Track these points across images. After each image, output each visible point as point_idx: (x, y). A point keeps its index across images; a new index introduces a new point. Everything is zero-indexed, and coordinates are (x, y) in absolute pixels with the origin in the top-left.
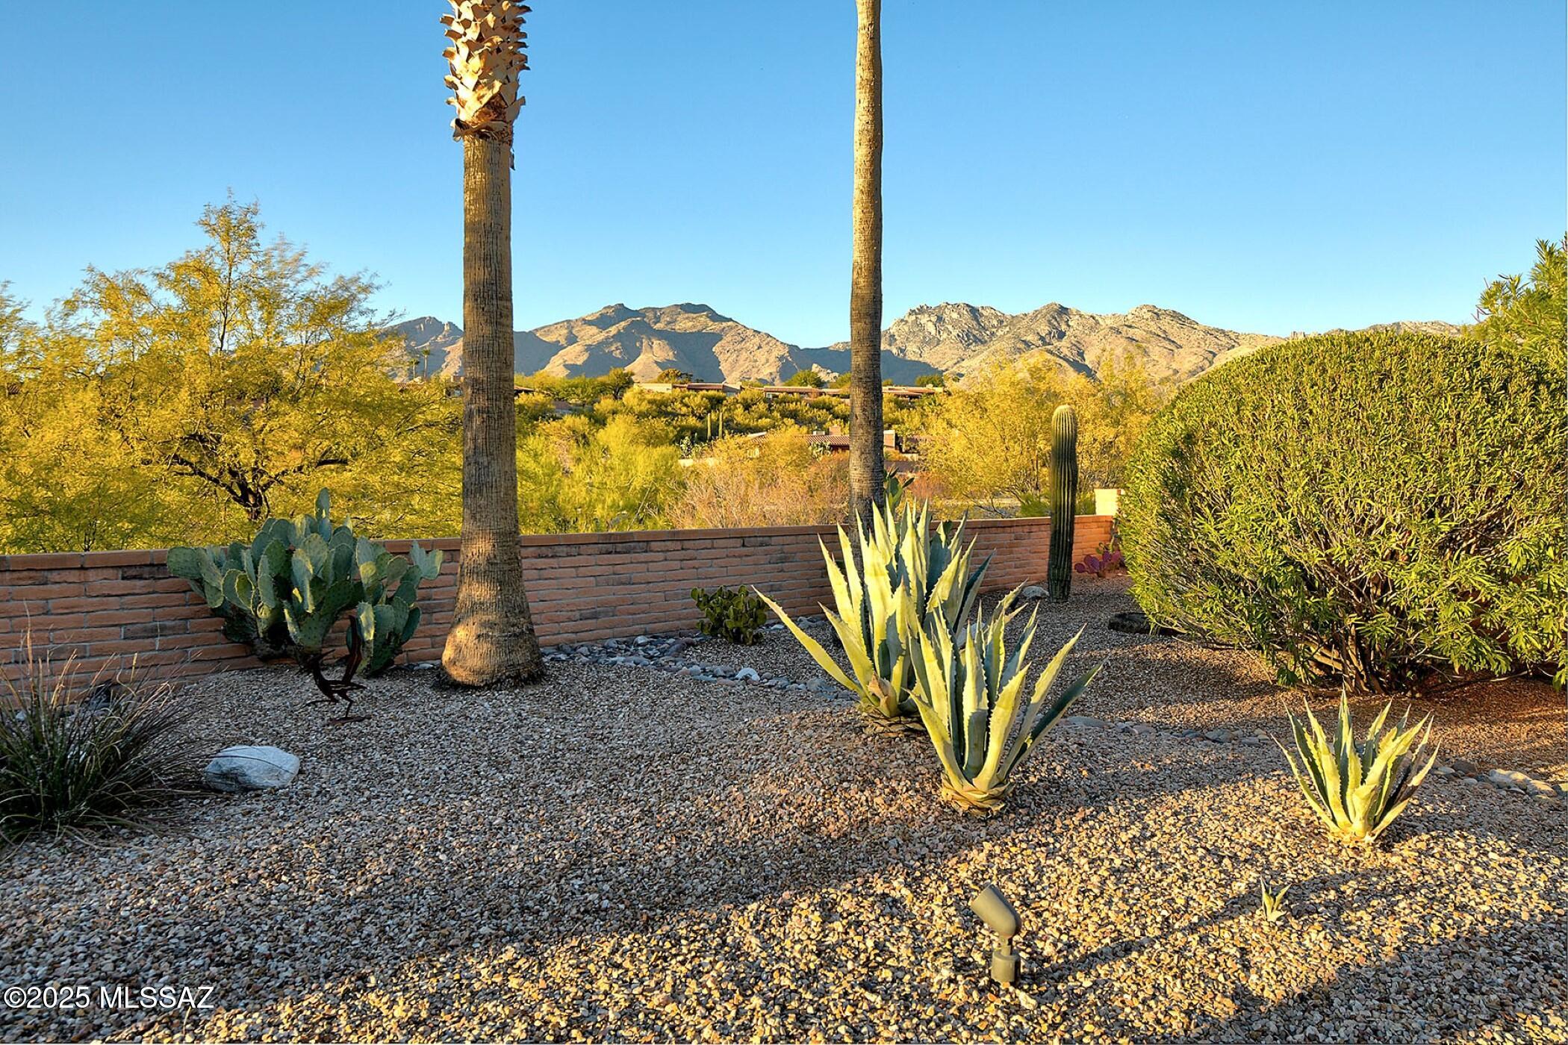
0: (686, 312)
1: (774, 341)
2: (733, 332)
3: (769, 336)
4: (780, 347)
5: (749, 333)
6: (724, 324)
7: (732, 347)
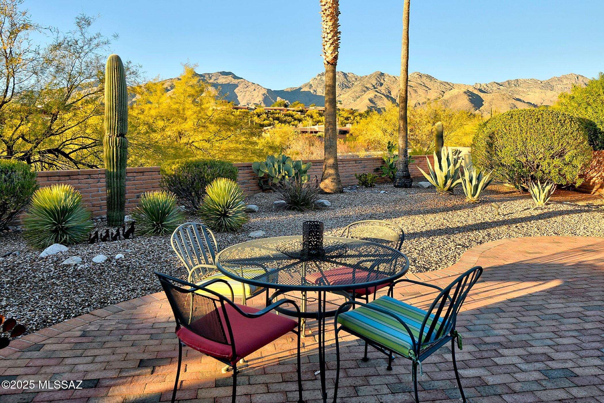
0: (223, 75)
1: (261, 87)
2: (243, 84)
3: (258, 85)
4: (263, 90)
5: (250, 84)
6: (239, 80)
7: (242, 90)
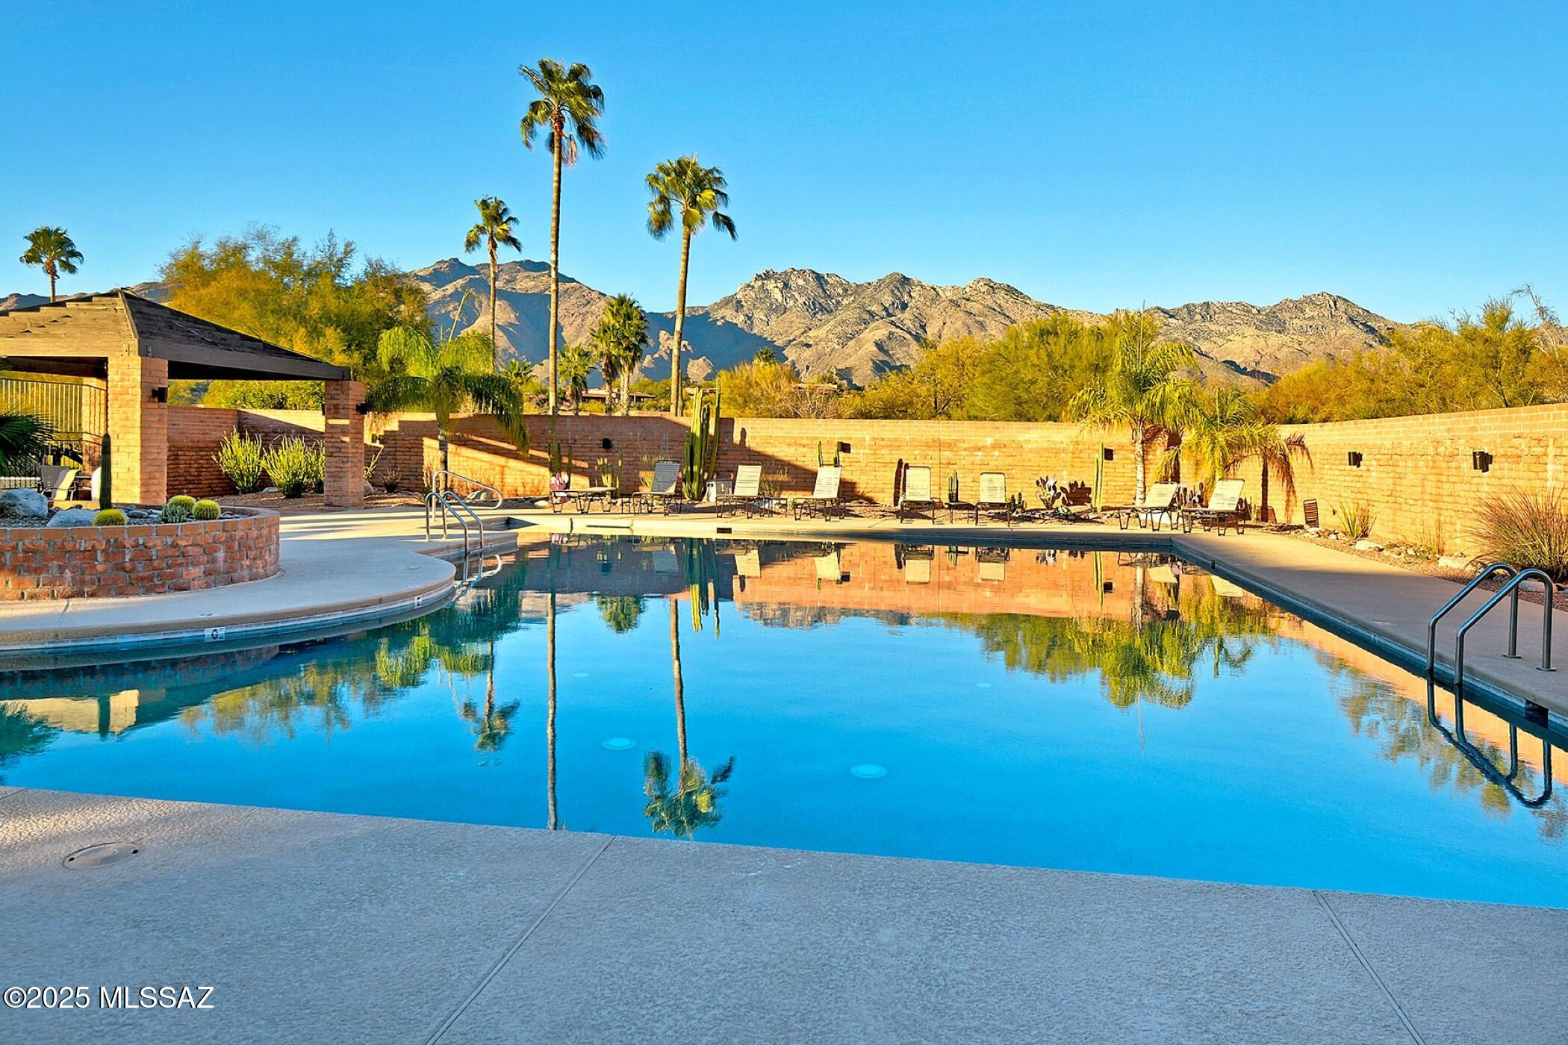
0: (526, 270)
2: (577, 294)
5: (594, 295)
6: (569, 285)
7: (576, 310)
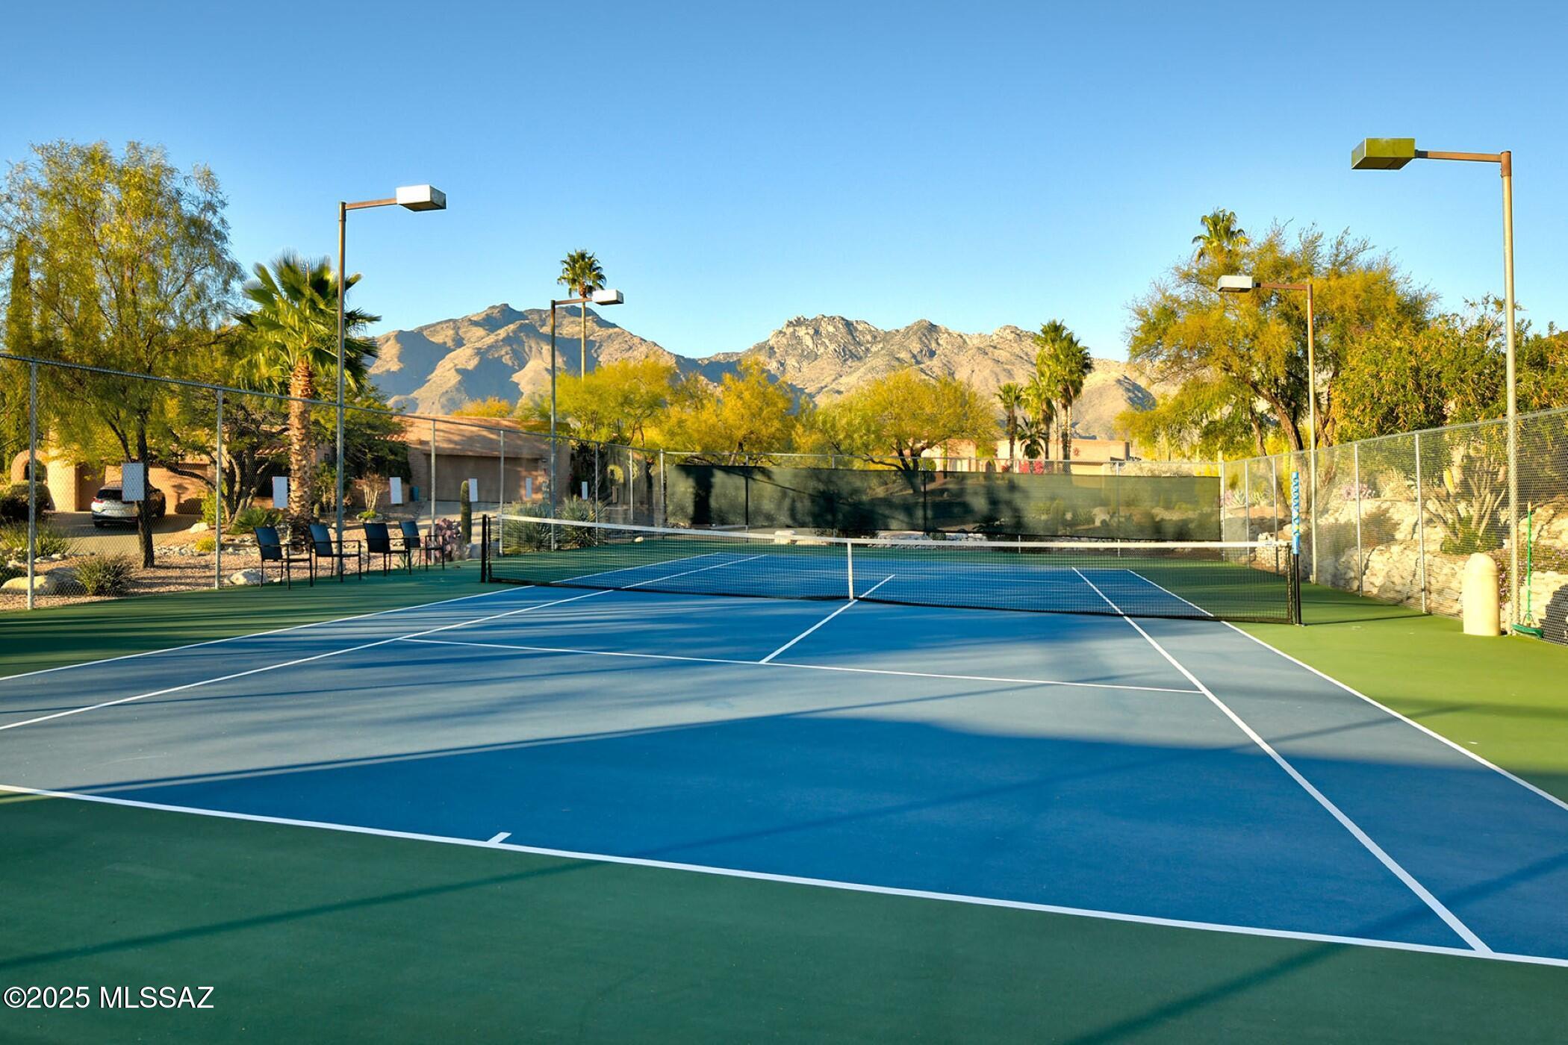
0: (572, 315)
1: (660, 351)
2: (620, 339)
3: (655, 344)
5: (636, 341)
6: (611, 331)
7: (619, 355)
